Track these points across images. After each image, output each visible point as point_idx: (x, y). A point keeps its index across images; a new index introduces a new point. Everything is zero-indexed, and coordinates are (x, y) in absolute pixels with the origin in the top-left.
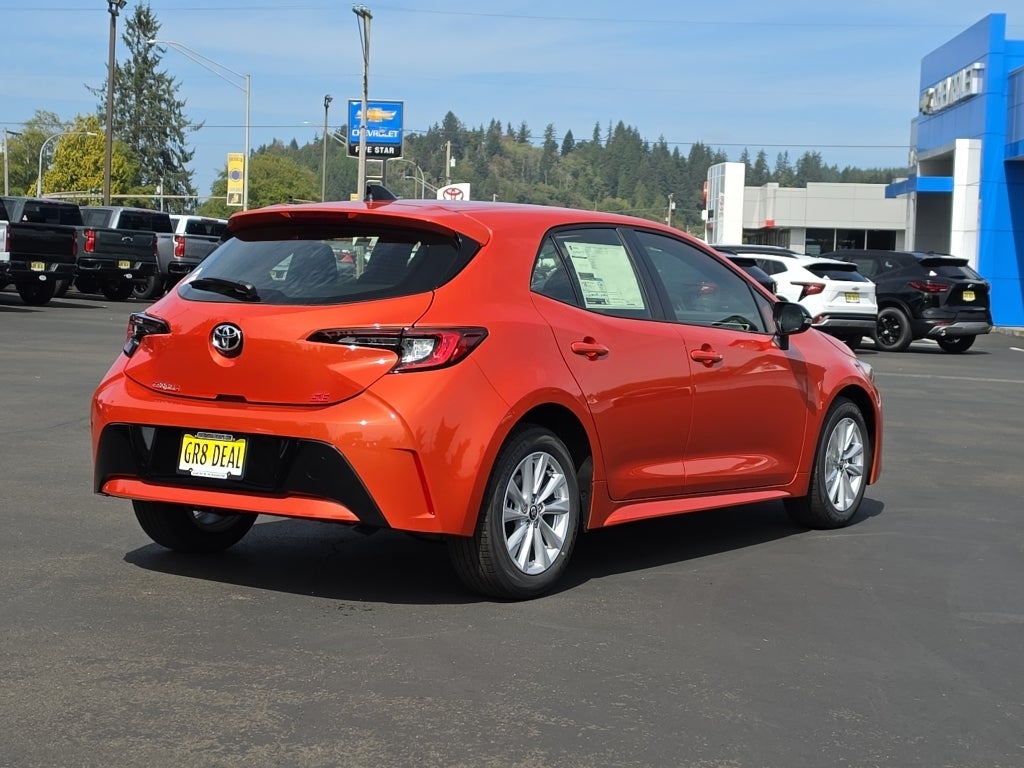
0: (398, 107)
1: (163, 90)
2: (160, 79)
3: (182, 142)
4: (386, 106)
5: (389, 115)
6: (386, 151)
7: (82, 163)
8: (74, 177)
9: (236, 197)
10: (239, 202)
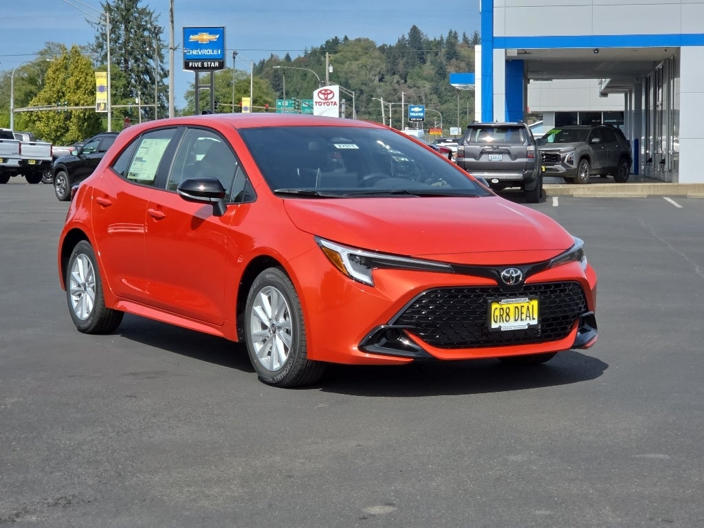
0: (220, 31)
1: (146, 22)
2: (143, 12)
3: (162, 62)
4: (211, 30)
5: (214, 38)
6: (213, 65)
7: (67, 83)
8: (61, 94)
9: (102, 106)
10: (105, 109)
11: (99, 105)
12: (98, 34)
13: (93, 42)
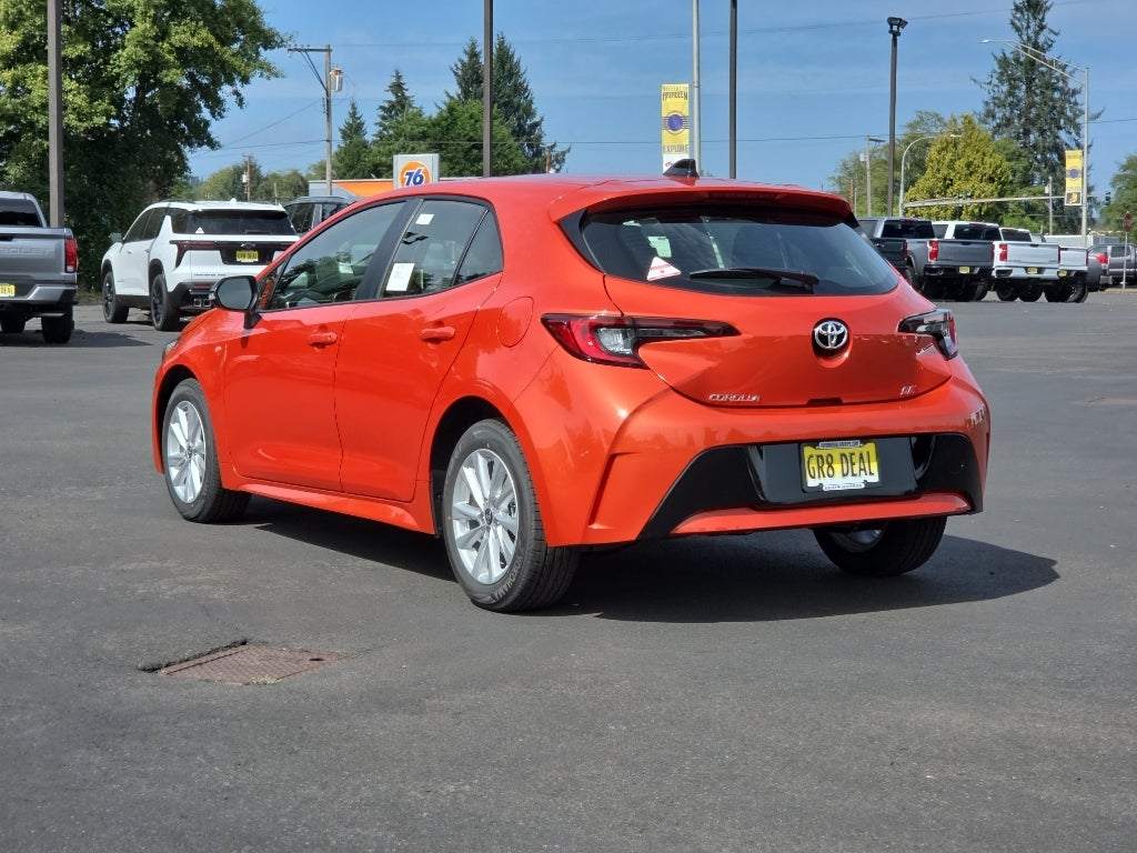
1: (1057, 78)
3: (1078, 134)
7: (956, 166)
8: (948, 182)
9: (1075, 197)
10: (1078, 202)
11: (1070, 195)
12: (988, 98)
13: (981, 109)
